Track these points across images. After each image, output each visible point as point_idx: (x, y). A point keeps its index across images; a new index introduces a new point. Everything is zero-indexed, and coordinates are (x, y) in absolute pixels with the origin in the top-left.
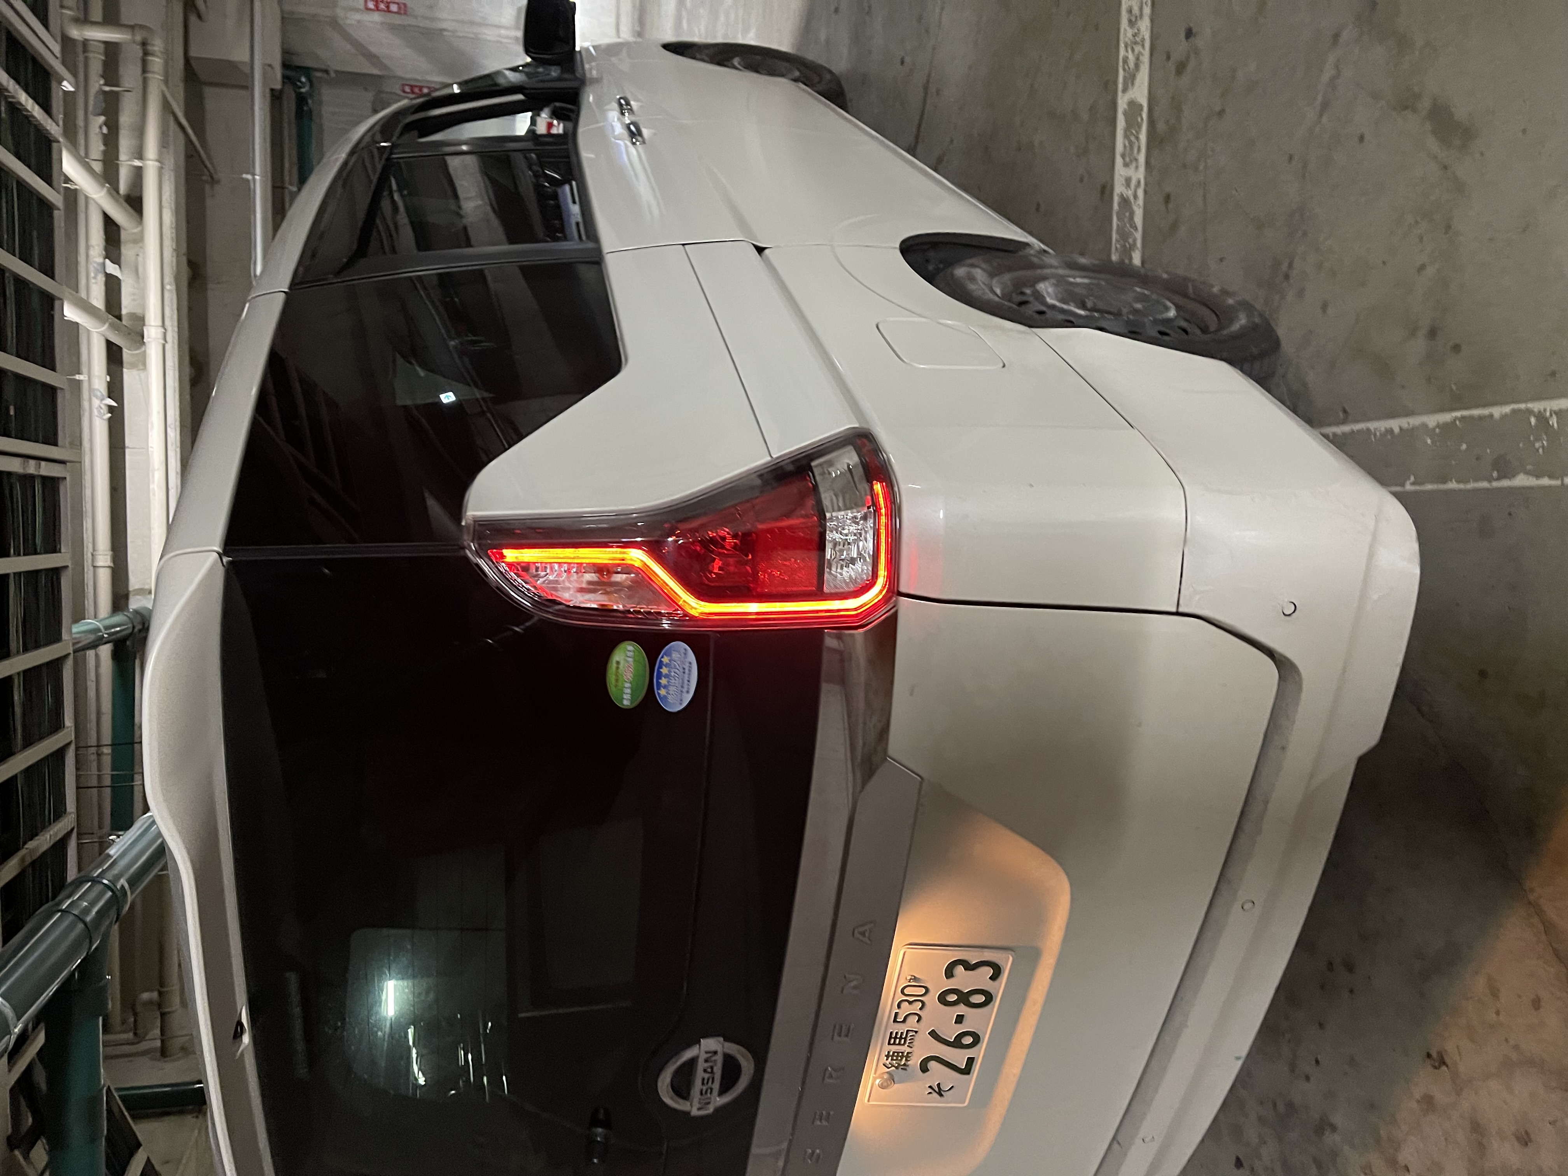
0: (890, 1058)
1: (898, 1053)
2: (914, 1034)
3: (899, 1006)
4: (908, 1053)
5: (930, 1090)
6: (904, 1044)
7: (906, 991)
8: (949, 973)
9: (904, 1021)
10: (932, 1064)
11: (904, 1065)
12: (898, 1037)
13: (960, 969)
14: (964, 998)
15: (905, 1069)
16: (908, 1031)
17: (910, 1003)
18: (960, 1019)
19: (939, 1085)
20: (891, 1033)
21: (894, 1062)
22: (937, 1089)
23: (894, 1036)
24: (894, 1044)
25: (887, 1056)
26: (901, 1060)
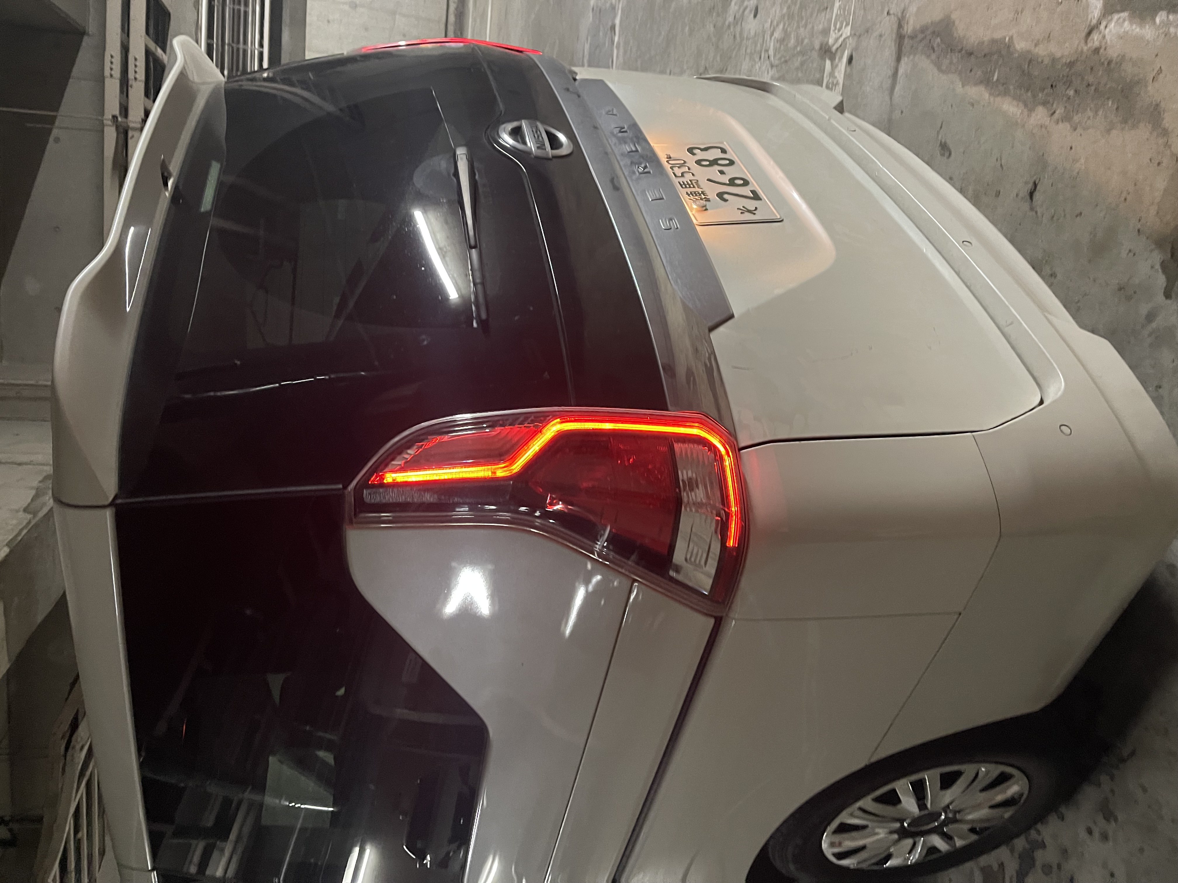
0: (691, 195)
1: (695, 192)
2: (696, 181)
3: (673, 170)
4: (702, 192)
5: (741, 211)
6: (694, 187)
7: (670, 162)
8: (694, 154)
9: (682, 175)
10: (726, 196)
11: (705, 198)
12: (686, 183)
13: (696, 151)
14: (714, 163)
15: (710, 201)
16: (690, 180)
17: (679, 167)
18: (722, 172)
19: (743, 207)
20: (679, 182)
21: (697, 197)
22: (746, 210)
23: (682, 183)
24: (686, 187)
25: (687, 193)
26: (700, 195)
